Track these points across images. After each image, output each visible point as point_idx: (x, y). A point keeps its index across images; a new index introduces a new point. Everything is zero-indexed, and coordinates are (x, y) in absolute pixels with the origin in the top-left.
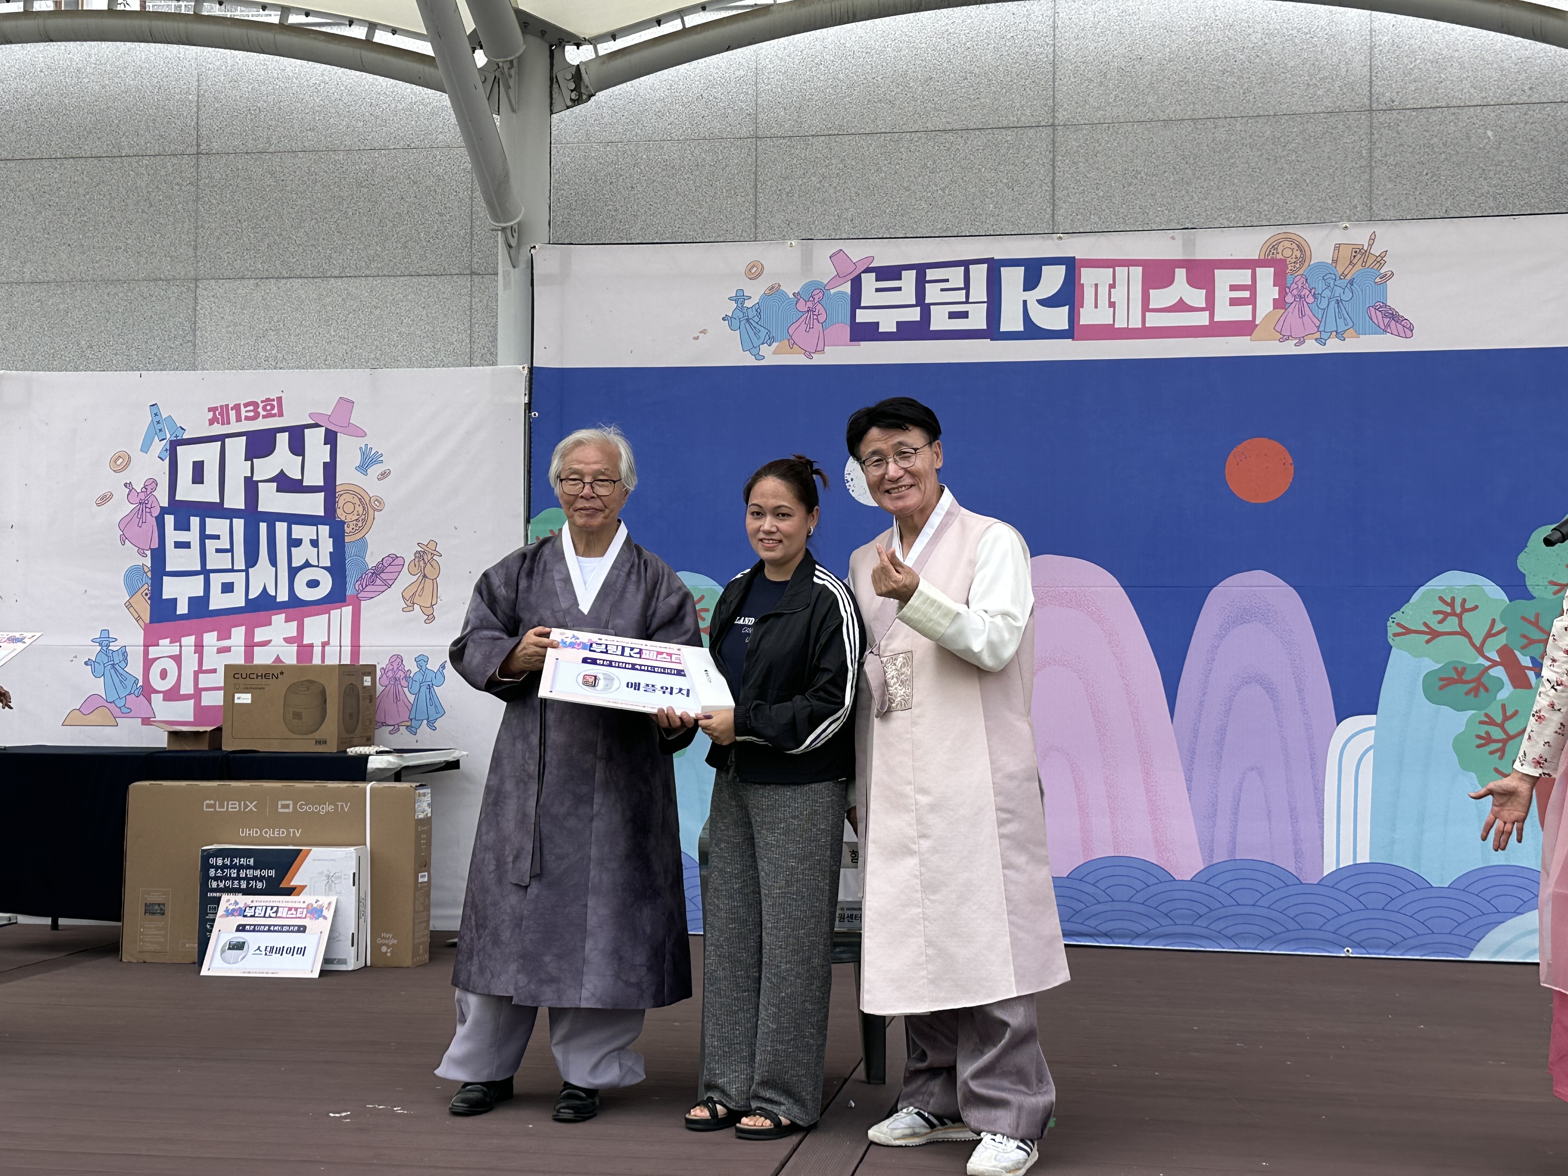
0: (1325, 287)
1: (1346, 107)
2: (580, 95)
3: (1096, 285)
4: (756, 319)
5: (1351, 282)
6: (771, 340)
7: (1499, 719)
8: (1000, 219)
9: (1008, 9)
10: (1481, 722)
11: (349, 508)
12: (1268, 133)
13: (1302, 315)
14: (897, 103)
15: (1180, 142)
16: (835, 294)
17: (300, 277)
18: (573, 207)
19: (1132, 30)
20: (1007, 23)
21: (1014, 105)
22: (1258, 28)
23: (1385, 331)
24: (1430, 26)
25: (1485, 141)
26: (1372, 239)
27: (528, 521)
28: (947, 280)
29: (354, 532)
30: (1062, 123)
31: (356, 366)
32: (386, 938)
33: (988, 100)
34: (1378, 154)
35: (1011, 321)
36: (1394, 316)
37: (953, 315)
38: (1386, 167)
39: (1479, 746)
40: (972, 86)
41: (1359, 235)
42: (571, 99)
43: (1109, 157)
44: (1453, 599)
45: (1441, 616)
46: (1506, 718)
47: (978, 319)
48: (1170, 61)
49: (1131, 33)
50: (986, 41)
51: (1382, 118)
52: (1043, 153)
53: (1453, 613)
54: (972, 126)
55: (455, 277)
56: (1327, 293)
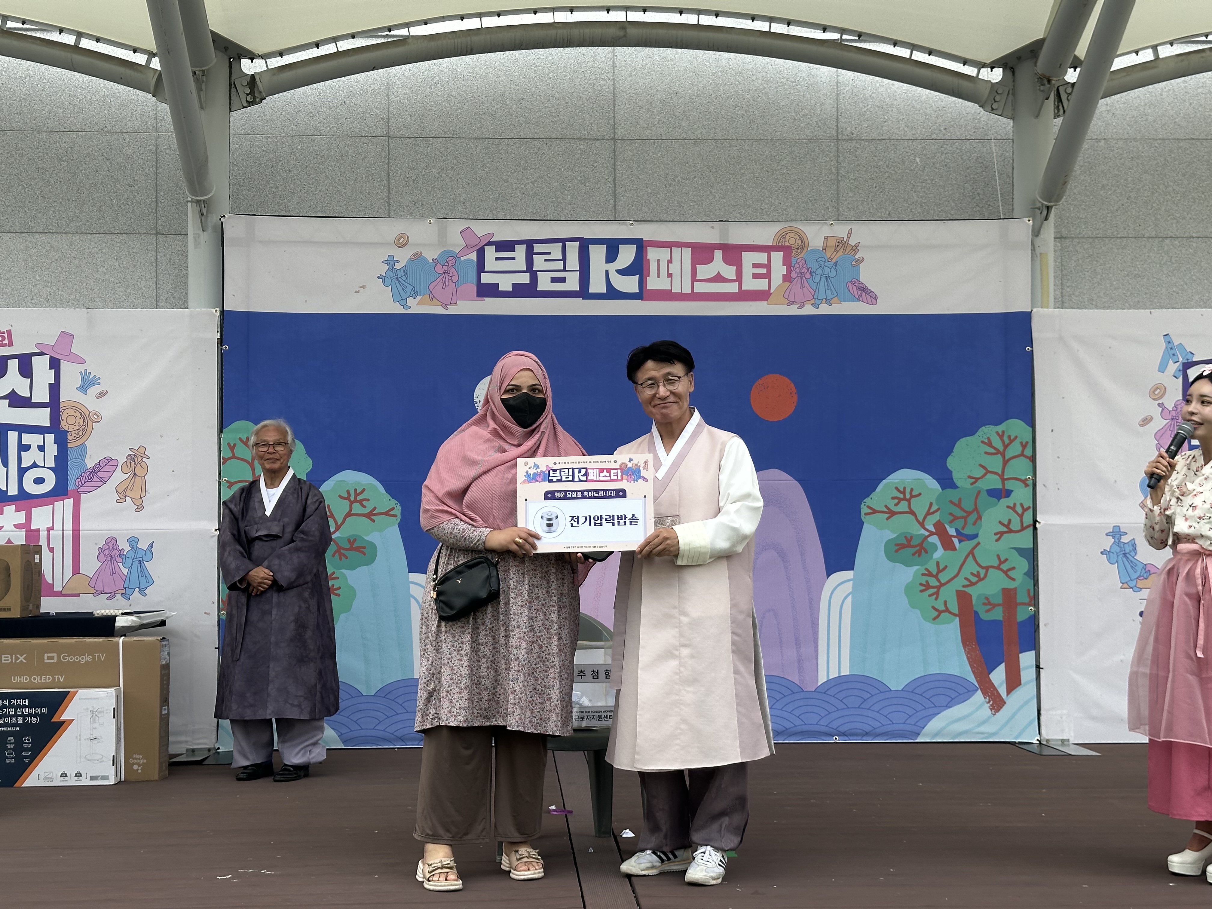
0: (818, 267)
1: (820, 137)
2: (254, 98)
3: (658, 260)
4: (404, 278)
5: (836, 264)
6: (415, 294)
7: (934, 572)
8: (575, 206)
9: (580, 51)
10: (923, 575)
11: (71, 420)
12: (767, 152)
13: (803, 287)
14: (498, 116)
15: (705, 156)
16: (465, 260)
17: (10, 232)
18: (241, 184)
19: (670, 71)
20: (579, 61)
21: (585, 122)
22: (760, 75)
23: (858, 300)
24: (877, 81)
25: (915, 165)
26: (850, 233)
27: (221, 431)
28: (549, 253)
29: (76, 439)
30: (620, 138)
31: (58, 305)
32: (136, 759)
33: (565, 118)
34: (842, 171)
35: (597, 285)
36: (865, 290)
37: (554, 280)
38: (848, 181)
39: (922, 591)
40: (554, 106)
41: (840, 230)
42: (247, 101)
43: (655, 164)
44: (905, 488)
45: (896, 501)
46: (939, 571)
47: (572, 283)
48: (698, 96)
49: (670, 75)
50: (564, 73)
51: (846, 145)
52: (607, 159)
53: (905, 499)
54: (553, 136)
55: (143, 236)
56: (819, 271)
